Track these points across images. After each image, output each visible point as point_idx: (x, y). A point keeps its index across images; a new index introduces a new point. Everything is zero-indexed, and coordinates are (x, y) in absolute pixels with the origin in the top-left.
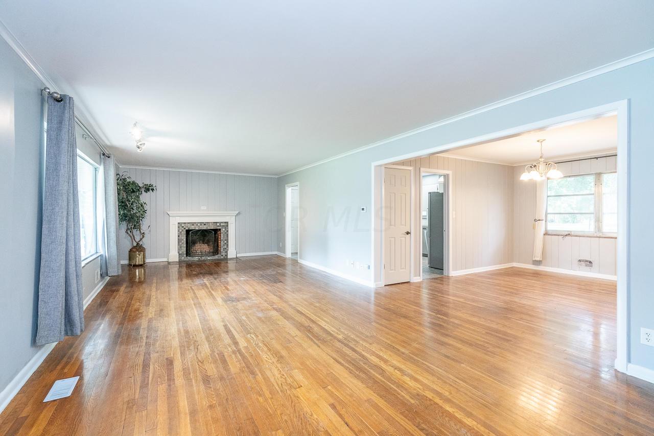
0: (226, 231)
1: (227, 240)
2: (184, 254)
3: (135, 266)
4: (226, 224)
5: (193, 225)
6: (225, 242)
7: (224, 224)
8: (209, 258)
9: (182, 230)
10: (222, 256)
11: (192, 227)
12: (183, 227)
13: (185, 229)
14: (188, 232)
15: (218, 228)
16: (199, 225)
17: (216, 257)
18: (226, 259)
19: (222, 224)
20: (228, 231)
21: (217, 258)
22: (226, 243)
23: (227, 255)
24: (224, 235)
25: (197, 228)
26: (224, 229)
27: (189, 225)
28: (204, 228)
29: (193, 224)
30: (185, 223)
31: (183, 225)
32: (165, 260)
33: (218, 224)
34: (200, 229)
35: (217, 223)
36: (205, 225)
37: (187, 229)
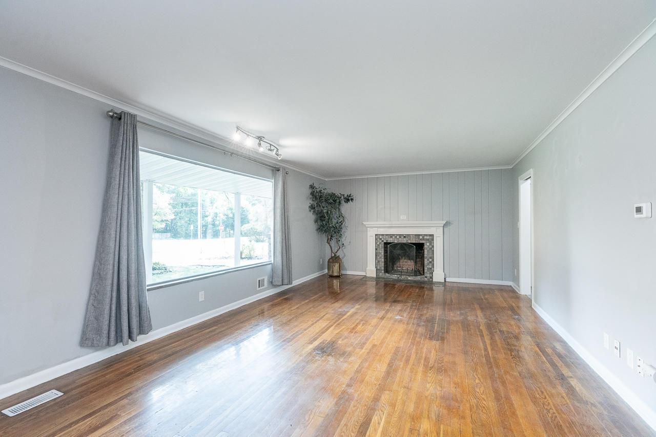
0: (431, 247)
1: (432, 258)
2: (382, 270)
3: (332, 277)
4: (431, 237)
5: (391, 237)
6: (430, 260)
7: (428, 237)
8: (409, 278)
9: (380, 243)
10: (426, 277)
11: (390, 240)
12: (381, 239)
13: (382, 241)
14: (386, 244)
15: (421, 242)
16: (398, 237)
17: (418, 278)
18: (431, 282)
19: (425, 237)
20: (433, 246)
21: (419, 279)
22: (430, 262)
23: (432, 278)
24: (428, 251)
25: (396, 241)
26: (428, 244)
27: (387, 237)
28: (404, 241)
29: (391, 236)
30: (383, 235)
31: (381, 237)
32: (363, 274)
33: (421, 237)
34: (400, 242)
35: (419, 235)
36: (405, 237)
37: (385, 241)
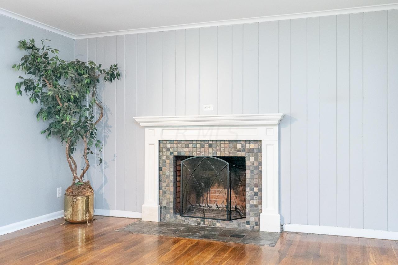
0: (256, 164)
1: (259, 185)
2: (169, 208)
3: (71, 223)
4: (256, 146)
5: (187, 146)
6: (256, 190)
7: (252, 146)
8: (218, 225)
9: (168, 158)
10: (248, 223)
11: (185, 152)
12: (168, 150)
13: (171, 153)
14: (178, 158)
15: (240, 155)
16: (198, 146)
17: (234, 225)
18: (255, 234)
19: (247, 146)
20: (260, 164)
21: (236, 226)
22: (256, 194)
23: (257, 224)
24: (252, 172)
25: (195, 154)
26: (252, 159)
27: (179, 145)
28: (209, 153)
29: (187, 143)
30: (171, 142)
31: (168, 146)
32: (136, 215)
33: (239, 146)
34: (202, 154)
35: (236, 141)
36: (210, 146)
37: (176, 154)
